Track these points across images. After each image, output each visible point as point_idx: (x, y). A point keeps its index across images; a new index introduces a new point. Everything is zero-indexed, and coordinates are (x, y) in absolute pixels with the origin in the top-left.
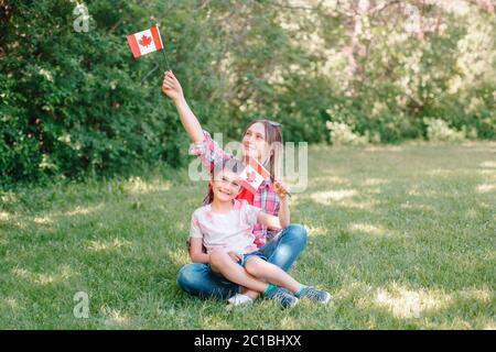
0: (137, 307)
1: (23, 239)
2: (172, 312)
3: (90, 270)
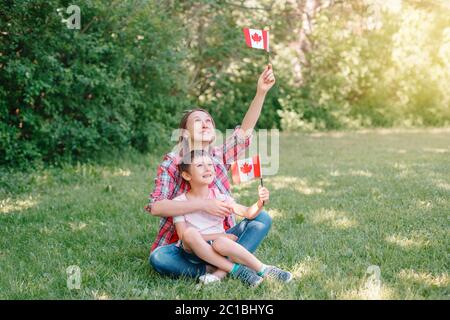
0: (113, 285)
1: (6, 220)
2: (146, 290)
3: (69, 251)
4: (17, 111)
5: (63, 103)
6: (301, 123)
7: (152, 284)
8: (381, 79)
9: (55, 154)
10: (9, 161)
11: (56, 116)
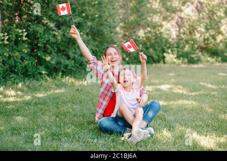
0: (79, 137)
1: (27, 104)
2: (96, 140)
3: (57, 119)
4: (35, 50)
5: (57, 47)
6: (175, 60)
7: (99, 137)
8: (215, 40)
9: (53, 72)
10: (30, 75)
11: (53, 53)
